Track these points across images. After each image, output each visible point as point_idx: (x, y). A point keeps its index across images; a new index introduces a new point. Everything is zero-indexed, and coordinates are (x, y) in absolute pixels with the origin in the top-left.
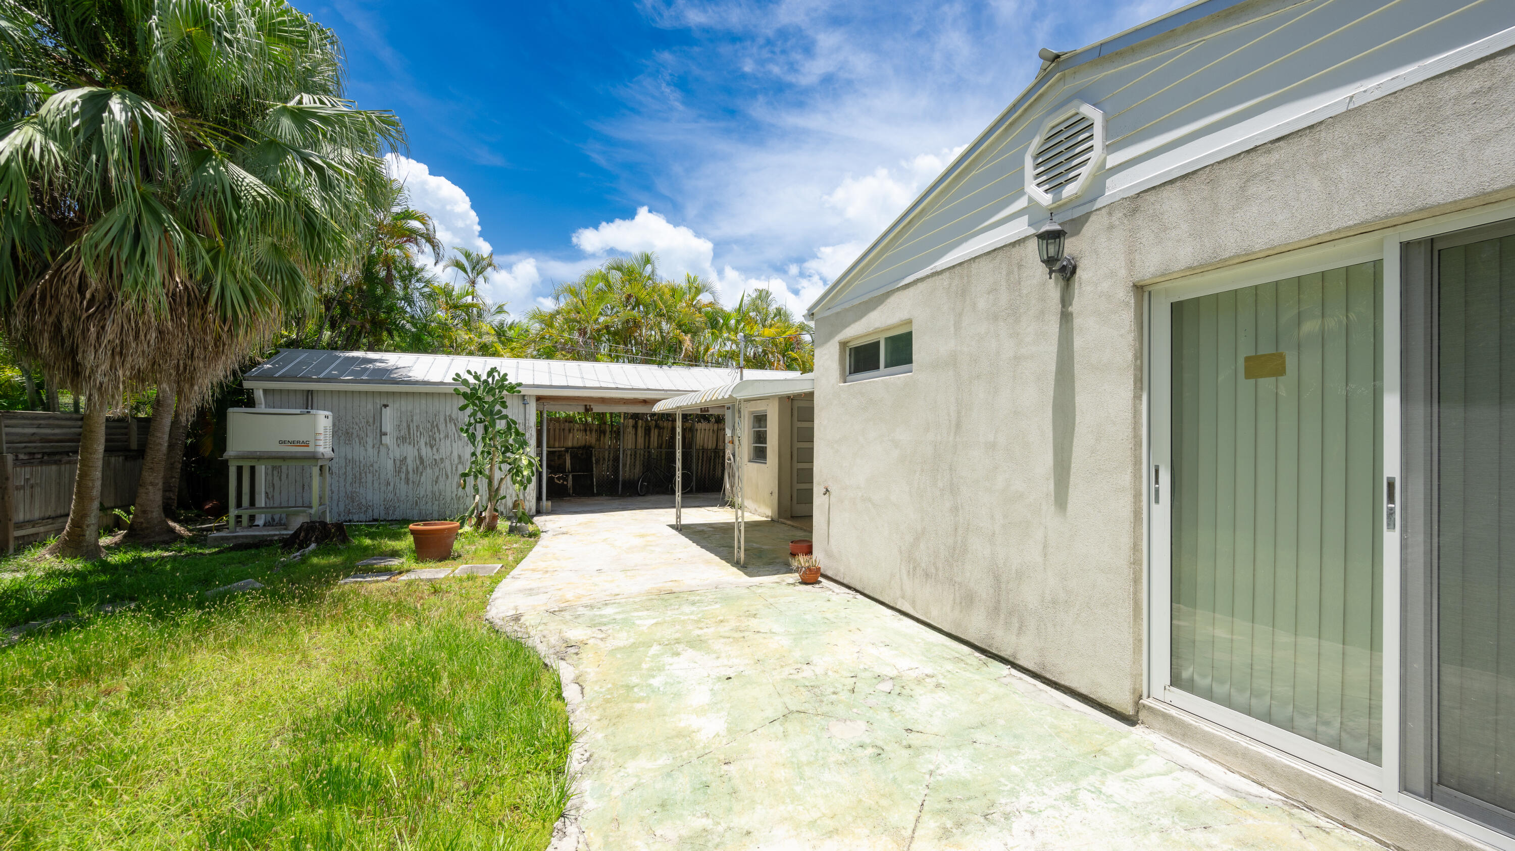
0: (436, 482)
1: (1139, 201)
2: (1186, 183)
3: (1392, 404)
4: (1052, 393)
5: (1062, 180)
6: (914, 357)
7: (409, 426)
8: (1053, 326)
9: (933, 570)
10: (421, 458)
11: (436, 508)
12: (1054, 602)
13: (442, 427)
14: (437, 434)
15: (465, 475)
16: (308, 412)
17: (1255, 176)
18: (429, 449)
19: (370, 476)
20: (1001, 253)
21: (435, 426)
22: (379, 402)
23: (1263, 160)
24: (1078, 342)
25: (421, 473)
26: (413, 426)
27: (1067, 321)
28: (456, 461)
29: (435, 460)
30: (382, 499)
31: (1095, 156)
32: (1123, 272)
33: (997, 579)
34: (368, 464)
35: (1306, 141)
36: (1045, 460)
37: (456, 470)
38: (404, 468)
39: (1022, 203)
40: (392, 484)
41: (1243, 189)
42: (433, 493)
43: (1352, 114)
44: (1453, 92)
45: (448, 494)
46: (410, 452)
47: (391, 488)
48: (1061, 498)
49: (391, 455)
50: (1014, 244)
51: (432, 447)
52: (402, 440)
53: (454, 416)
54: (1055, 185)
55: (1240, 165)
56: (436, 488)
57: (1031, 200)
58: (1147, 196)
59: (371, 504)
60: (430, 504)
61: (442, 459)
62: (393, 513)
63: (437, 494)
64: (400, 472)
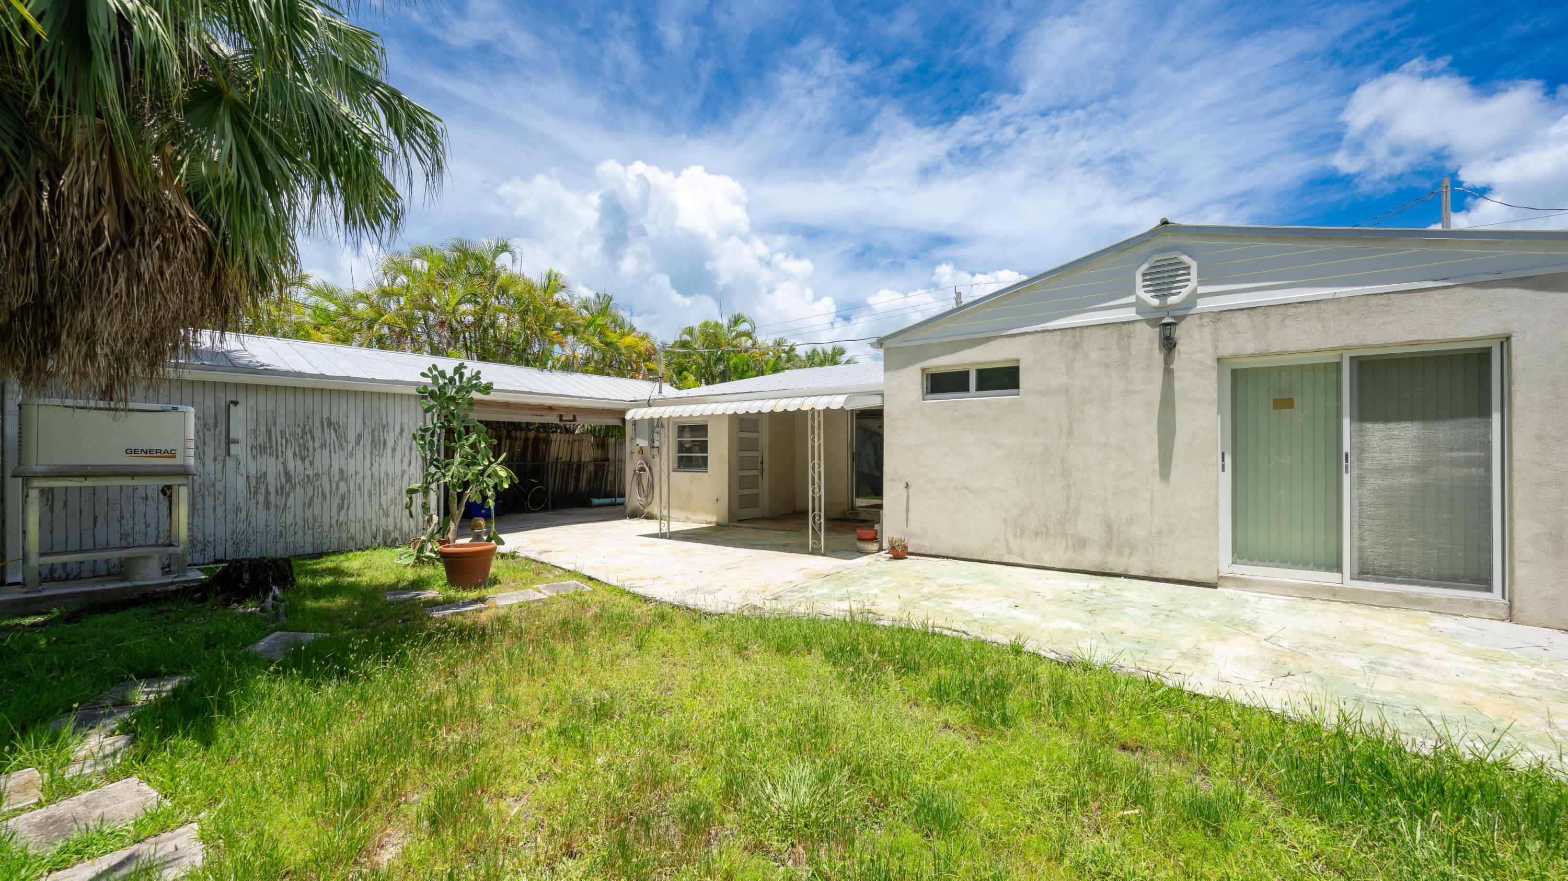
0: (309, 505)
1: (1221, 315)
2: (1250, 312)
3: (1346, 422)
4: (1157, 413)
5: (1166, 293)
6: (1021, 385)
7: (269, 432)
8: (1158, 374)
9: (1044, 530)
10: (287, 473)
11: (309, 539)
12: (1159, 533)
13: (317, 432)
14: (311, 443)
15: (411, 492)
16: (175, 409)
17: (1289, 316)
18: (299, 462)
19: (209, 501)
20: (1112, 326)
21: (307, 432)
22: (223, 398)
23: (1293, 310)
24: (1177, 385)
25: (288, 494)
26: (276, 432)
27: (1169, 373)
28: (337, 477)
29: (308, 476)
30: (229, 531)
31: (1192, 285)
32: (1210, 351)
33: (1109, 527)
34: (207, 483)
35: (1314, 306)
36: (1151, 452)
37: (338, 488)
38: (263, 488)
39: (1132, 299)
40: (244, 511)
41: (1283, 320)
42: (305, 520)
43: (1335, 300)
44: (1375, 302)
45: (326, 520)
46: (271, 466)
47: (242, 516)
48: (1165, 471)
49: (243, 470)
50: (1124, 323)
51: (303, 459)
52: (260, 449)
53: (333, 420)
54: (1162, 294)
55: (1281, 310)
56: (309, 514)
57: (1138, 298)
58: (1226, 314)
59: (212, 539)
60: (300, 534)
61: (317, 475)
62: (247, 550)
63: (310, 520)
64: (256, 493)
